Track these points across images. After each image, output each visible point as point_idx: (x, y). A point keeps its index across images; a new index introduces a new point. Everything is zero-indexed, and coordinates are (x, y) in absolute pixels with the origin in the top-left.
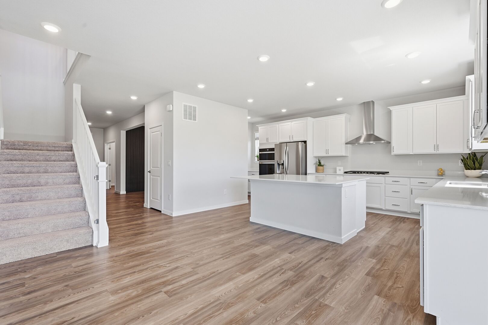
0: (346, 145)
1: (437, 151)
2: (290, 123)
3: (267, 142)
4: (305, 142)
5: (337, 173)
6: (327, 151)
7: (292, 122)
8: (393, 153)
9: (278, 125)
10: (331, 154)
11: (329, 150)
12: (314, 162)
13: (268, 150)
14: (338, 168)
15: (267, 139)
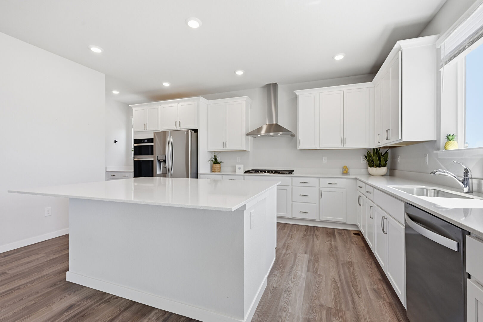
0: (247, 136)
1: (344, 146)
2: (176, 104)
3: (145, 130)
4: (196, 131)
5: (237, 173)
6: (224, 144)
7: (179, 102)
8: (300, 147)
9: (160, 107)
10: (229, 148)
11: (227, 143)
12: (209, 158)
13: (146, 141)
14: (237, 166)
15: (145, 126)
